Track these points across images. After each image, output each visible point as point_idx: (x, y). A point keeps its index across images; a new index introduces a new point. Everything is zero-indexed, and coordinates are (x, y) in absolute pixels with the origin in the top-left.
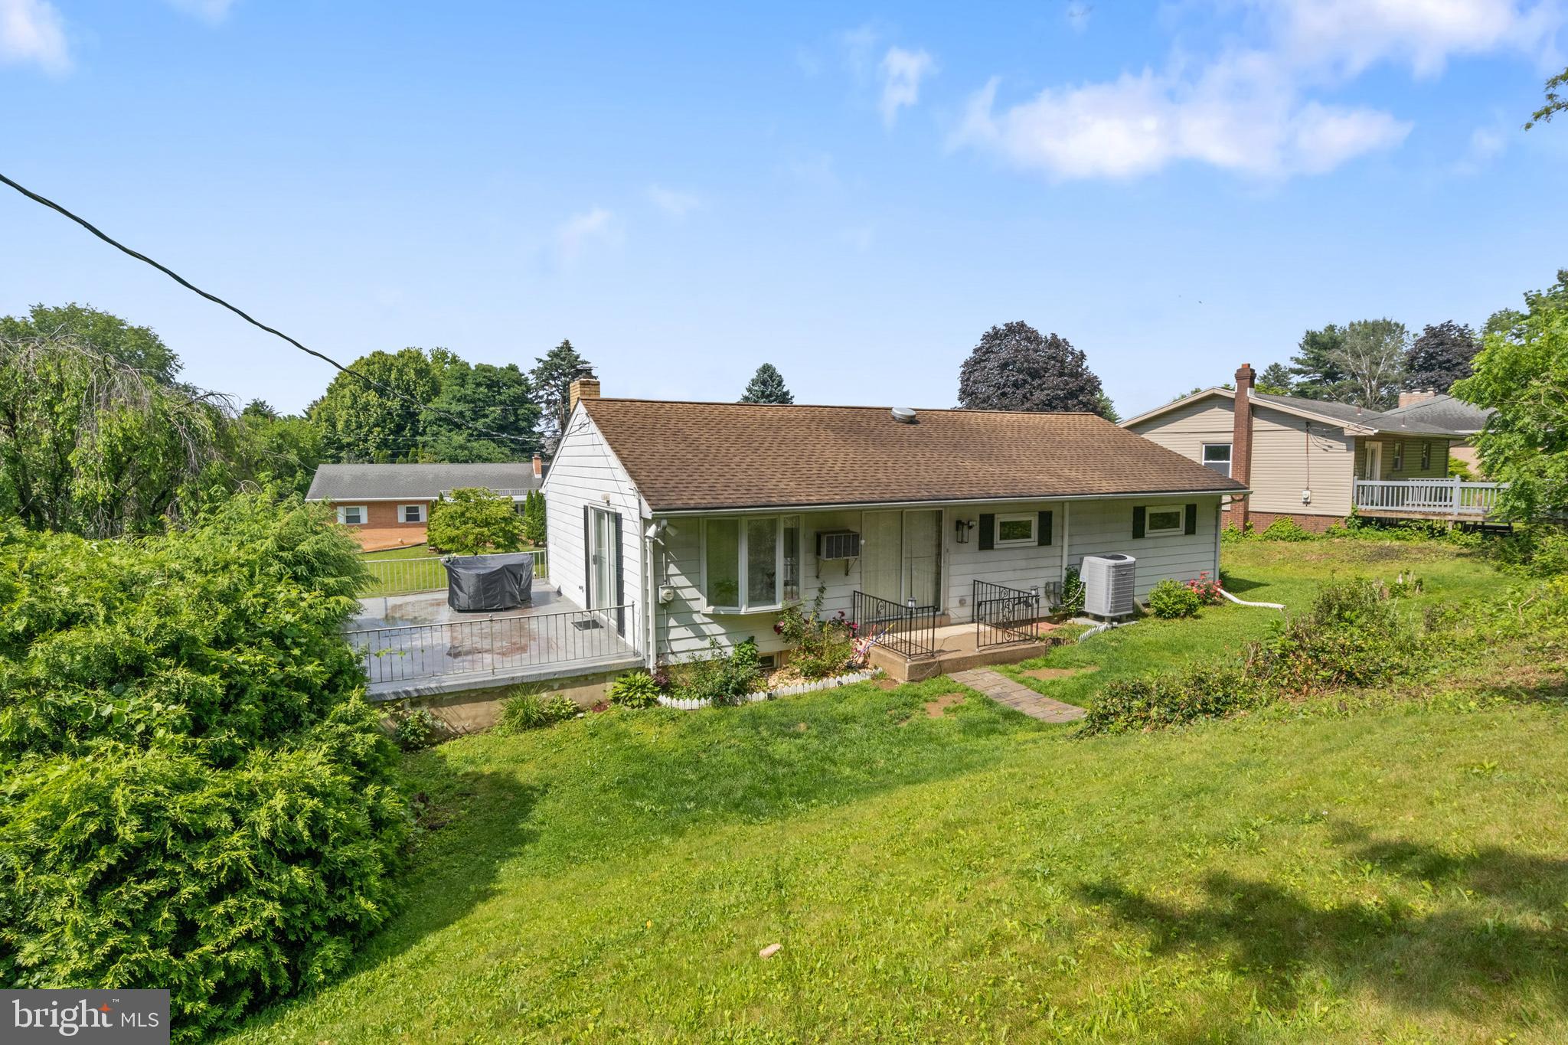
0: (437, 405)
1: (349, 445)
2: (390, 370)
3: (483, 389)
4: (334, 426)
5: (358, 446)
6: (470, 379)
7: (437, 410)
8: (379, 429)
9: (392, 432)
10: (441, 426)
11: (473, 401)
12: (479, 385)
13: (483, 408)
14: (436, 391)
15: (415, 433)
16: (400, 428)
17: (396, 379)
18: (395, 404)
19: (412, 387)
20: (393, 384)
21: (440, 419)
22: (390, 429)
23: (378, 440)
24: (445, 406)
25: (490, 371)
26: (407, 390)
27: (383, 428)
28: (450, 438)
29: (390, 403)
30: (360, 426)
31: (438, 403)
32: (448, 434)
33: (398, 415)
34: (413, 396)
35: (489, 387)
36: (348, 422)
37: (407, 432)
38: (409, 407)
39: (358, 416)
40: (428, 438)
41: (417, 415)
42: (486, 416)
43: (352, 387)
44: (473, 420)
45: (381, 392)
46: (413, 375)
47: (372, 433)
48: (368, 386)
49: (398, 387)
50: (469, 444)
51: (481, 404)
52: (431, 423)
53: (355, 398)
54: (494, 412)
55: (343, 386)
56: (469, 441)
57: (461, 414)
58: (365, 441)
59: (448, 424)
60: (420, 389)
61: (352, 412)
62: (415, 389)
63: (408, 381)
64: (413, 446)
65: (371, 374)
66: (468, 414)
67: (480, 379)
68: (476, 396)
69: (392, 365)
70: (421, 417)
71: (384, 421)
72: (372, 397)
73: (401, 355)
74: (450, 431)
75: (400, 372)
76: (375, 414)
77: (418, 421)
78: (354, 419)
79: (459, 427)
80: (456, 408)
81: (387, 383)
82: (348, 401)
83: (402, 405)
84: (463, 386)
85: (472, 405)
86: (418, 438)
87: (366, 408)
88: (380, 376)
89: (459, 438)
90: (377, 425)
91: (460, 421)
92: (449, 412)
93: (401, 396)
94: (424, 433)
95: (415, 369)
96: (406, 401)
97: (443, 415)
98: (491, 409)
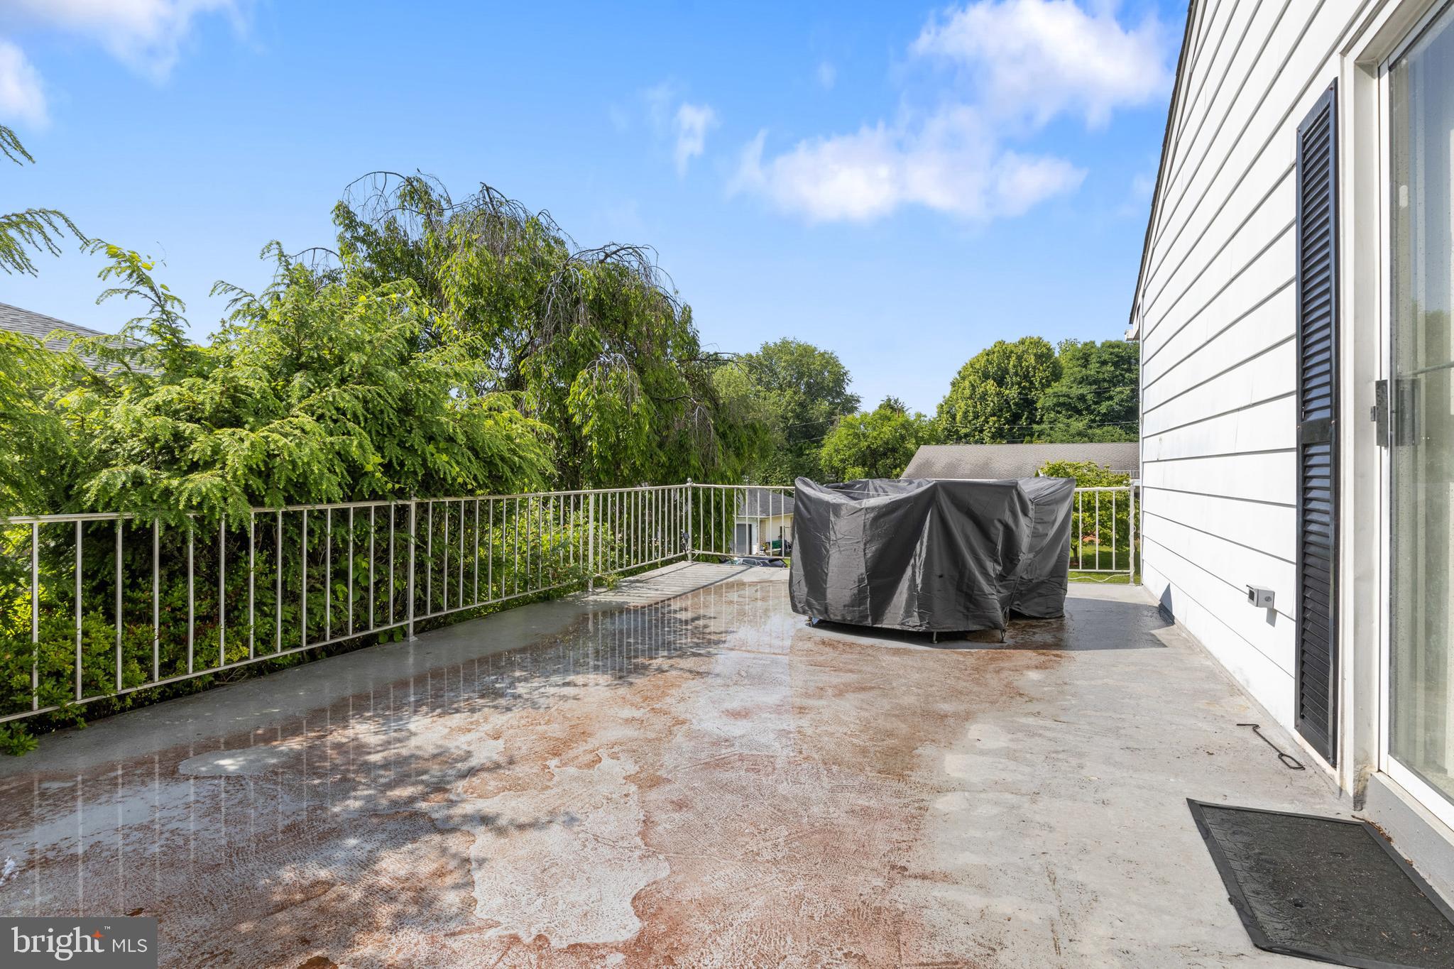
0: (1056, 390)
1: (966, 435)
2: (1009, 358)
3: (1110, 368)
4: (954, 417)
5: (974, 436)
6: (1094, 359)
7: (1056, 395)
8: (995, 418)
9: (1008, 422)
10: (1059, 412)
11: (1096, 382)
12: (1104, 363)
13: (1107, 390)
14: (1056, 375)
15: (1032, 420)
16: (1016, 418)
17: (1014, 366)
18: (1012, 393)
19: (1032, 374)
20: (1012, 371)
21: (1059, 404)
22: (1006, 418)
23: (993, 430)
24: (1064, 389)
25: (1118, 346)
26: (1026, 377)
27: (999, 417)
28: (1068, 425)
29: (1008, 391)
30: (976, 417)
31: (1056, 387)
32: (1066, 421)
33: (1016, 404)
34: (1031, 383)
35: (1116, 365)
36: (966, 413)
37: (1023, 422)
38: (1027, 394)
39: (975, 407)
40: (1045, 426)
41: (1035, 402)
42: (1111, 398)
43: (971, 378)
44: (1096, 403)
45: (1000, 382)
46: (1032, 360)
47: (988, 423)
48: (986, 376)
49: (1016, 374)
50: (1090, 431)
51: (1106, 385)
52: (1048, 410)
53: (973, 387)
54: (1122, 392)
55: (964, 378)
56: (1091, 427)
57: (1082, 398)
58: (981, 431)
59: (1067, 410)
60: (1039, 375)
61: (970, 402)
62: (1034, 376)
63: (1028, 367)
64: (1028, 435)
65: (991, 363)
66: (1089, 397)
67: (1106, 357)
68: (1101, 376)
69: (1012, 352)
70: (1039, 405)
71: (1001, 410)
72: (991, 386)
73: (1022, 342)
74: (1070, 417)
75: (1020, 358)
76: (992, 402)
77: (1036, 409)
78: (971, 409)
79: (1079, 412)
80: (1076, 391)
81: (1006, 371)
82: (967, 392)
83: (1020, 393)
84: (1085, 367)
85: (1094, 387)
86: (1035, 426)
87: (983, 397)
88: (999, 365)
89: (1078, 425)
90: (994, 415)
91: (1080, 406)
92: (1068, 396)
93: (1019, 384)
94: (1041, 422)
95: (1035, 355)
96: (1024, 388)
97: (1062, 400)
98: (1118, 389)
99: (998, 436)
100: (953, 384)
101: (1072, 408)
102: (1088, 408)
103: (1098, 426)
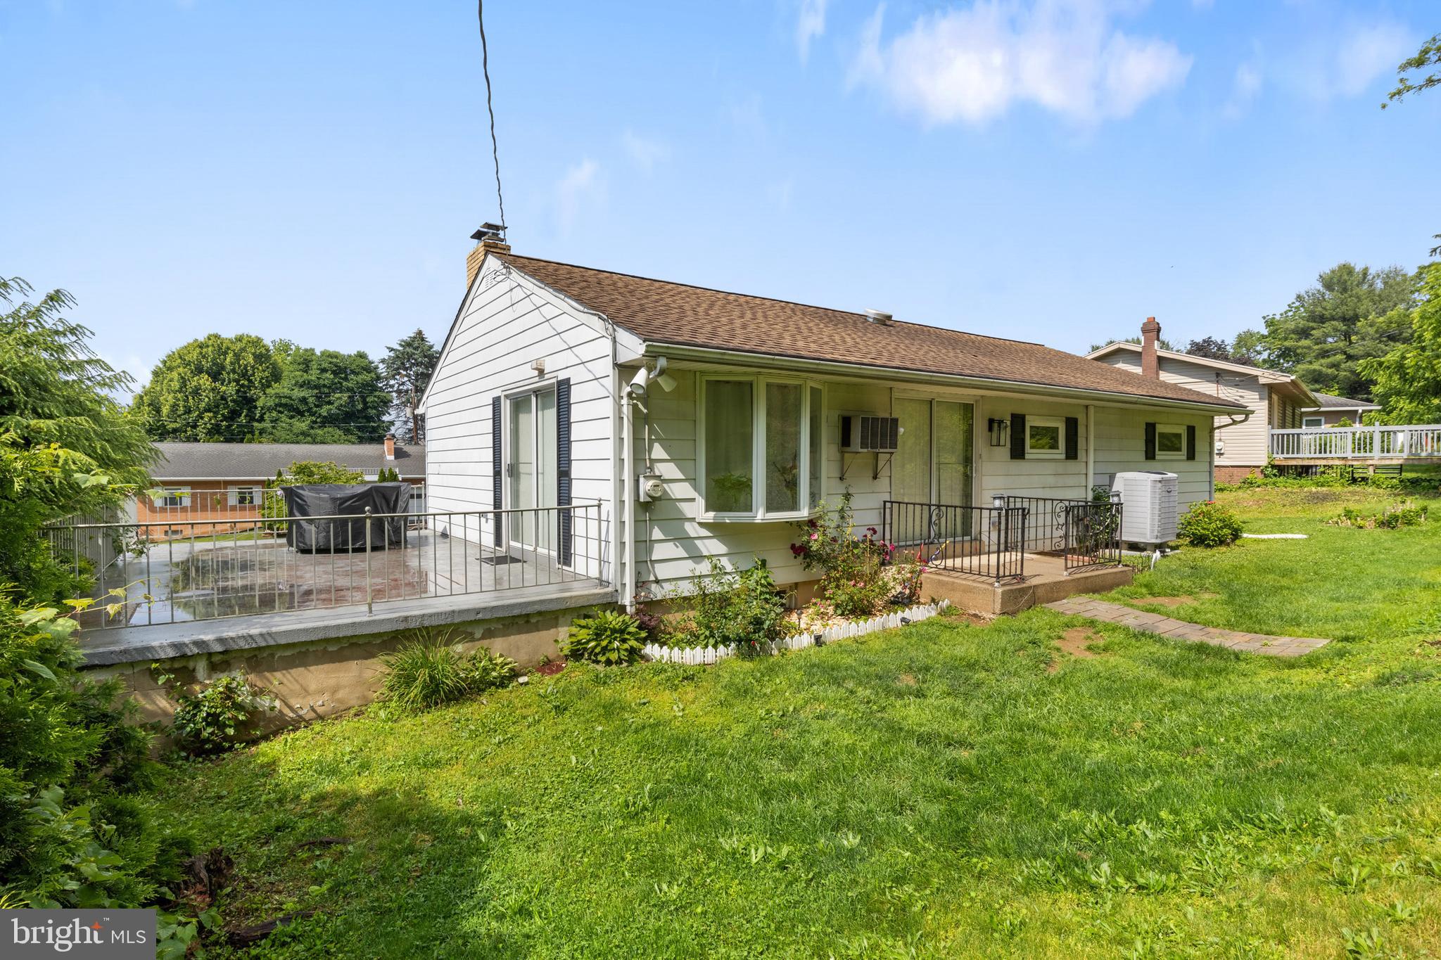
0: (277, 391)
1: (175, 431)
2: (225, 353)
3: (329, 375)
4: (158, 411)
5: (186, 432)
6: (314, 365)
7: (278, 396)
8: (211, 414)
9: (225, 418)
10: (282, 413)
11: (316, 387)
12: (324, 370)
13: (328, 395)
14: (276, 376)
15: (251, 418)
16: (234, 415)
17: (231, 363)
18: (230, 390)
19: (250, 372)
20: (229, 368)
21: (281, 405)
22: (223, 415)
23: (209, 426)
24: (286, 391)
25: (336, 357)
26: (244, 375)
27: (216, 413)
28: (291, 425)
29: (224, 388)
30: (188, 411)
31: (276, 388)
32: (288, 420)
33: (233, 401)
34: (250, 381)
35: (334, 373)
36: (174, 407)
37: (243, 419)
38: (245, 392)
39: (186, 400)
40: (267, 425)
41: (255, 401)
42: (329, 403)
43: (181, 370)
44: (317, 406)
45: (215, 376)
46: (251, 360)
47: (202, 418)
48: (199, 370)
49: (234, 371)
50: (312, 432)
51: (326, 390)
52: (270, 409)
53: (184, 382)
54: (340, 398)
55: (170, 369)
56: (312, 428)
57: (304, 400)
58: (195, 426)
59: (289, 411)
60: (258, 375)
61: (179, 396)
62: (253, 375)
63: (246, 366)
64: (249, 432)
65: (204, 357)
66: (311, 400)
67: (325, 365)
68: (321, 382)
69: (228, 348)
70: (259, 403)
71: (217, 406)
72: (205, 381)
73: (240, 339)
74: (291, 417)
75: (237, 356)
76: (206, 399)
77: (256, 407)
78: (181, 403)
79: (301, 414)
80: (298, 393)
81: (222, 367)
82: (176, 385)
83: (238, 391)
84: (306, 372)
85: (316, 391)
86: (256, 424)
87: (196, 392)
88: (214, 359)
89: (302, 425)
90: (209, 410)
91: (302, 407)
92: (290, 398)
93: (237, 381)
94: (261, 419)
95: (253, 354)
96: (243, 386)
97: (283, 401)
98: (337, 395)
99: (215, 433)
100: (156, 374)
101: (295, 409)
102: (309, 410)
103: (320, 427)
